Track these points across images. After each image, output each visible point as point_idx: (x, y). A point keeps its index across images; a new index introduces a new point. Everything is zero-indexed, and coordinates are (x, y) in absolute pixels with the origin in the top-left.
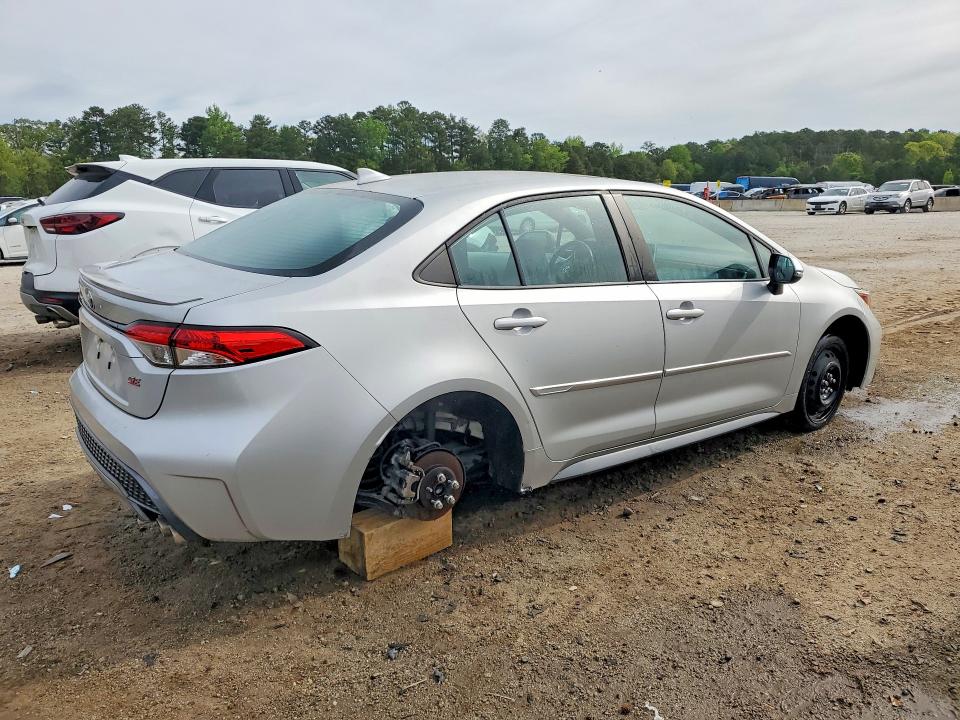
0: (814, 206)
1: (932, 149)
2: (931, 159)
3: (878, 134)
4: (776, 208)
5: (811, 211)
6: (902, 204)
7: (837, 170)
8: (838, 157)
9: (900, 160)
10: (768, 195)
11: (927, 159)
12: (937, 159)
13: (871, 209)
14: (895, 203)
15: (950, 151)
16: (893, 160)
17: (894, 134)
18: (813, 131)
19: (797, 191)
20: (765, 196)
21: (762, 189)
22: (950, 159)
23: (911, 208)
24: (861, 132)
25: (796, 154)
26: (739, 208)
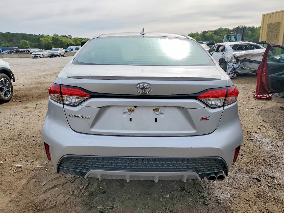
0: (34, 56)
1: (47, 40)
2: (48, 43)
3: (31, 35)
4: (19, 57)
5: (34, 57)
6: (59, 54)
7: (22, 46)
8: (21, 41)
9: (40, 43)
10: (12, 53)
11: (47, 43)
12: (49, 43)
13: (50, 56)
14: (57, 54)
15: (52, 41)
16: (37, 43)
17: (35, 35)
18: (10, 33)
19: (21, 52)
20: (11, 53)
21: (9, 51)
22: (52, 43)
23: (61, 55)
24: (26, 34)
25: (7, 40)
26: (5, 57)
